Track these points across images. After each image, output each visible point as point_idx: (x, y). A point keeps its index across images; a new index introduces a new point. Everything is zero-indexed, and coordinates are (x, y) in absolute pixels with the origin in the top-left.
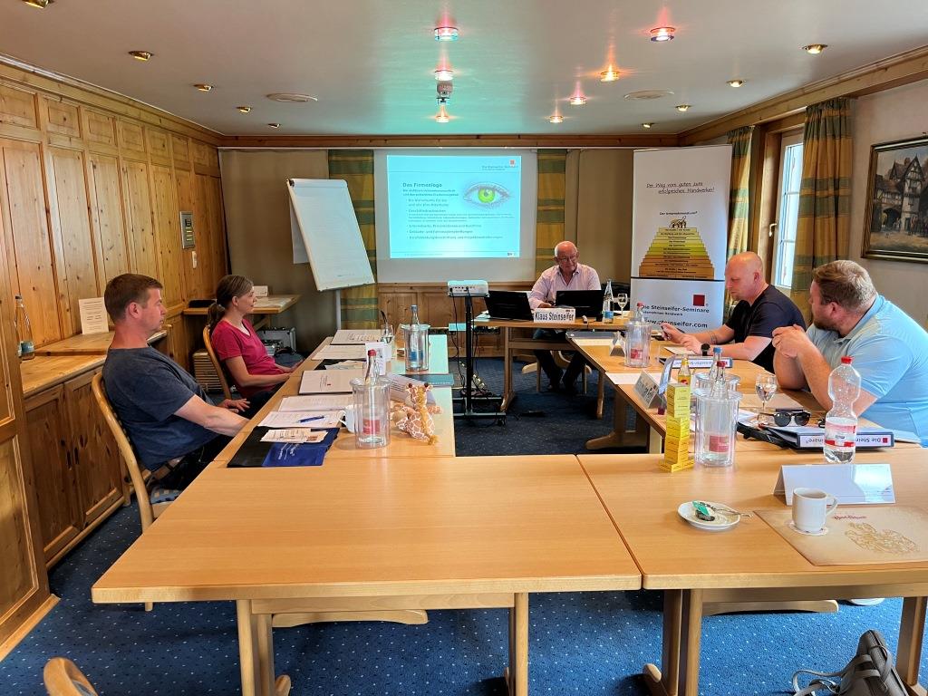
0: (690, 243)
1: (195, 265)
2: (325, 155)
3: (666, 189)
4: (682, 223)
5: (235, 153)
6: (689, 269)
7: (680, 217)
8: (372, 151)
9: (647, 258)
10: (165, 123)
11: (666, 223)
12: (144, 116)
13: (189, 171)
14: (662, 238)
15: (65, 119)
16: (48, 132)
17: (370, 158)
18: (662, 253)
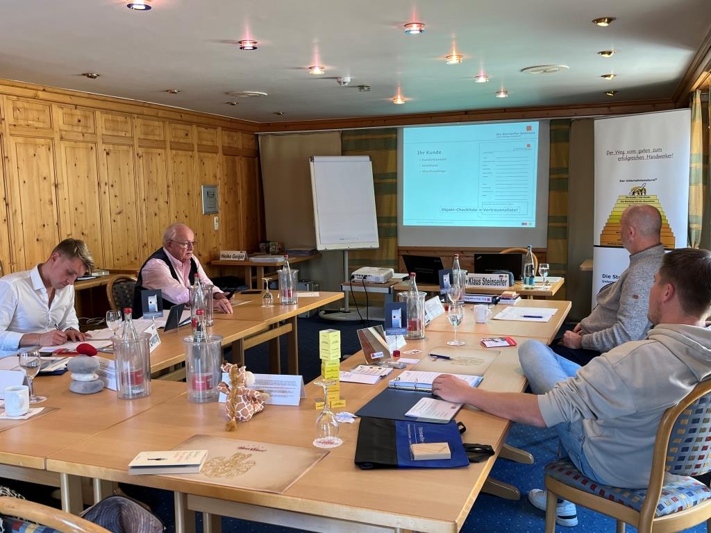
1: (216, 228)
2: (338, 135)
3: (625, 156)
4: (642, 191)
5: (270, 136)
8: (396, 129)
9: (608, 225)
10: (185, 117)
11: (626, 190)
12: (161, 113)
13: (217, 153)
14: (622, 206)
15: (79, 121)
16: (60, 130)
17: (395, 135)
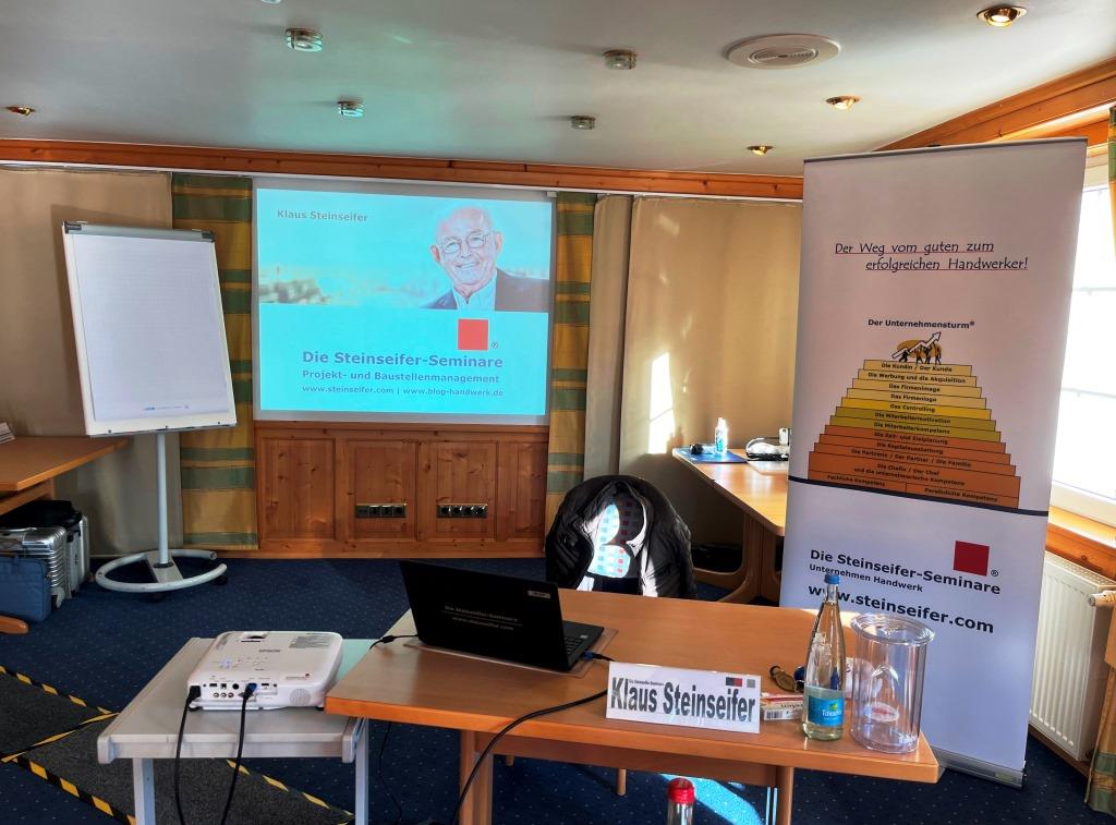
0: (948, 402)
3: (886, 259)
4: (930, 351)
6: (945, 474)
7: (924, 335)
8: (250, 179)
9: (831, 432)
11: (884, 347)
14: (874, 385)
18: (870, 425)
